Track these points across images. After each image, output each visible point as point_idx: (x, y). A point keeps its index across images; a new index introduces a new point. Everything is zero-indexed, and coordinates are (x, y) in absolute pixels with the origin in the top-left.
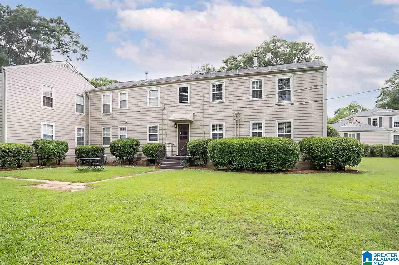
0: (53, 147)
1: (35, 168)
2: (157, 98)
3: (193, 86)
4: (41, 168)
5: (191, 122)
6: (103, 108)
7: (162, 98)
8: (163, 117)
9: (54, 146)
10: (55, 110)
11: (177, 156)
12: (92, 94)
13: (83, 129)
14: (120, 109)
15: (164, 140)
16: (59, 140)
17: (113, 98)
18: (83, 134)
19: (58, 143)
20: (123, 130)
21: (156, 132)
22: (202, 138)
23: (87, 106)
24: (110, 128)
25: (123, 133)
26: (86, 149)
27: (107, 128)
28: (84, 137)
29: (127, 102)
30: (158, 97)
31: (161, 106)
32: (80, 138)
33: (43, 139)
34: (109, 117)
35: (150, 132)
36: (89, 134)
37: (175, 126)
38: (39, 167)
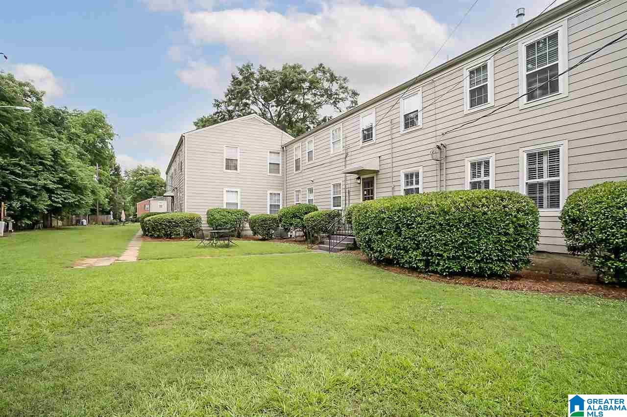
2: (340, 140)
3: (378, 110)
5: (377, 172)
6: (295, 165)
7: (345, 138)
10: (241, 174)
13: (279, 194)
14: (308, 164)
15: (347, 206)
17: (303, 150)
18: (279, 200)
20: (311, 192)
21: (340, 192)
23: (283, 165)
24: (300, 191)
25: (311, 196)
28: (281, 204)
29: (313, 153)
31: (344, 152)
32: (274, 205)
33: (224, 208)
34: (300, 175)
35: (334, 193)
36: (285, 200)
37: (359, 181)
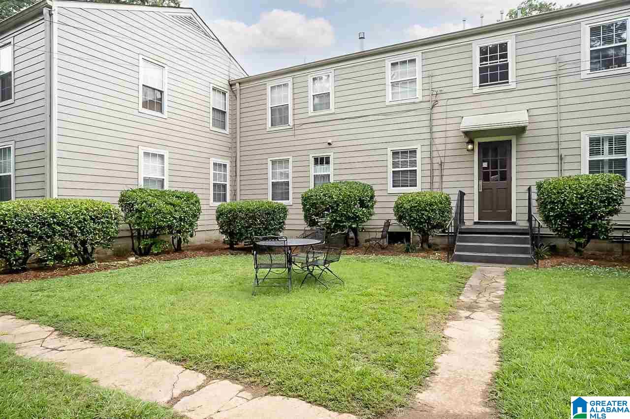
0: (169, 207)
1: (124, 266)
2: (413, 81)
3: (521, 38)
4: (140, 264)
5: (519, 133)
6: (272, 116)
7: (429, 76)
8: (431, 126)
9: (171, 204)
10: (169, 121)
11: (476, 223)
12: (244, 86)
13: (225, 166)
14: (313, 114)
15: (436, 185)
16: (180, 190)
17: (296, 91)
18: (225, 176)
19: (178, 197)
20: (322, 163)
21: (414, 163)
22: (555, 175)
23: (233, 115)
24: (288, 161)
25: (321, 170)
26: (248, 210)
27: (280, 161)
28: (228, 183)
29: (332, 96)
30: (418, 76)
31: (428, 98)
32: (219, 185)
33: (142, 187)
34: (287, 133)
35: (395, 165)
36: (238, 177)
37: (470, 147)
38: (132, 259)
